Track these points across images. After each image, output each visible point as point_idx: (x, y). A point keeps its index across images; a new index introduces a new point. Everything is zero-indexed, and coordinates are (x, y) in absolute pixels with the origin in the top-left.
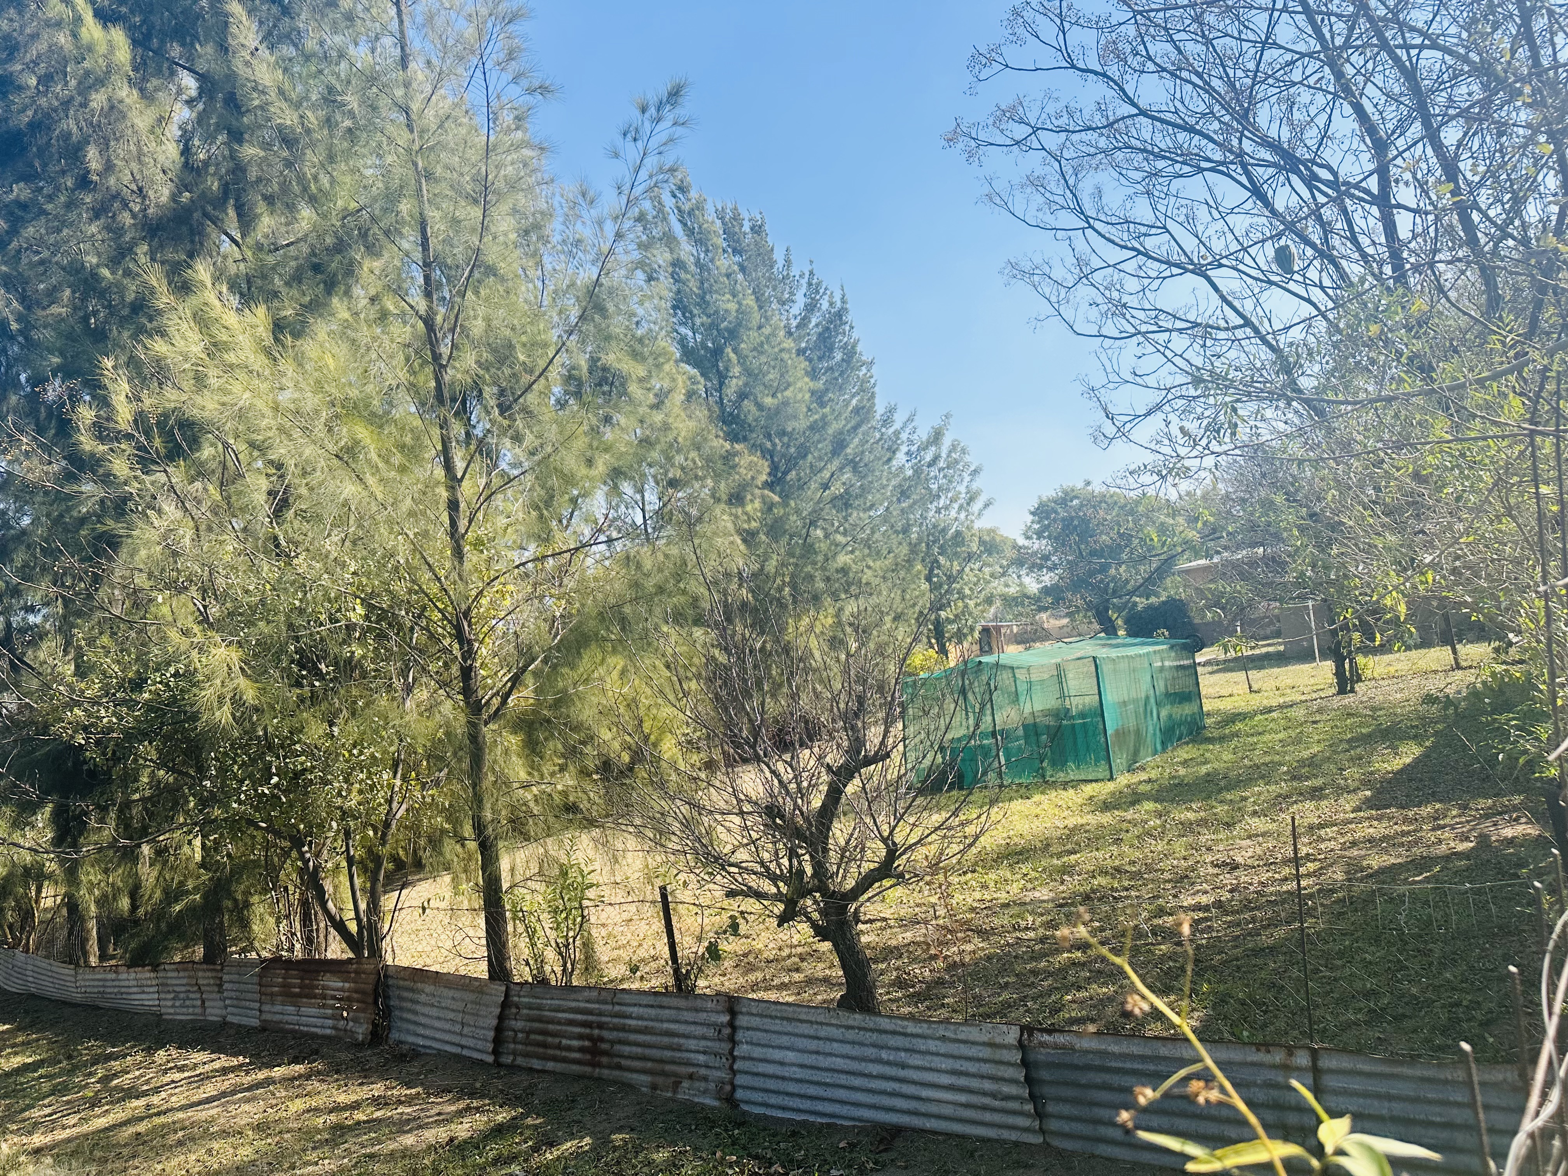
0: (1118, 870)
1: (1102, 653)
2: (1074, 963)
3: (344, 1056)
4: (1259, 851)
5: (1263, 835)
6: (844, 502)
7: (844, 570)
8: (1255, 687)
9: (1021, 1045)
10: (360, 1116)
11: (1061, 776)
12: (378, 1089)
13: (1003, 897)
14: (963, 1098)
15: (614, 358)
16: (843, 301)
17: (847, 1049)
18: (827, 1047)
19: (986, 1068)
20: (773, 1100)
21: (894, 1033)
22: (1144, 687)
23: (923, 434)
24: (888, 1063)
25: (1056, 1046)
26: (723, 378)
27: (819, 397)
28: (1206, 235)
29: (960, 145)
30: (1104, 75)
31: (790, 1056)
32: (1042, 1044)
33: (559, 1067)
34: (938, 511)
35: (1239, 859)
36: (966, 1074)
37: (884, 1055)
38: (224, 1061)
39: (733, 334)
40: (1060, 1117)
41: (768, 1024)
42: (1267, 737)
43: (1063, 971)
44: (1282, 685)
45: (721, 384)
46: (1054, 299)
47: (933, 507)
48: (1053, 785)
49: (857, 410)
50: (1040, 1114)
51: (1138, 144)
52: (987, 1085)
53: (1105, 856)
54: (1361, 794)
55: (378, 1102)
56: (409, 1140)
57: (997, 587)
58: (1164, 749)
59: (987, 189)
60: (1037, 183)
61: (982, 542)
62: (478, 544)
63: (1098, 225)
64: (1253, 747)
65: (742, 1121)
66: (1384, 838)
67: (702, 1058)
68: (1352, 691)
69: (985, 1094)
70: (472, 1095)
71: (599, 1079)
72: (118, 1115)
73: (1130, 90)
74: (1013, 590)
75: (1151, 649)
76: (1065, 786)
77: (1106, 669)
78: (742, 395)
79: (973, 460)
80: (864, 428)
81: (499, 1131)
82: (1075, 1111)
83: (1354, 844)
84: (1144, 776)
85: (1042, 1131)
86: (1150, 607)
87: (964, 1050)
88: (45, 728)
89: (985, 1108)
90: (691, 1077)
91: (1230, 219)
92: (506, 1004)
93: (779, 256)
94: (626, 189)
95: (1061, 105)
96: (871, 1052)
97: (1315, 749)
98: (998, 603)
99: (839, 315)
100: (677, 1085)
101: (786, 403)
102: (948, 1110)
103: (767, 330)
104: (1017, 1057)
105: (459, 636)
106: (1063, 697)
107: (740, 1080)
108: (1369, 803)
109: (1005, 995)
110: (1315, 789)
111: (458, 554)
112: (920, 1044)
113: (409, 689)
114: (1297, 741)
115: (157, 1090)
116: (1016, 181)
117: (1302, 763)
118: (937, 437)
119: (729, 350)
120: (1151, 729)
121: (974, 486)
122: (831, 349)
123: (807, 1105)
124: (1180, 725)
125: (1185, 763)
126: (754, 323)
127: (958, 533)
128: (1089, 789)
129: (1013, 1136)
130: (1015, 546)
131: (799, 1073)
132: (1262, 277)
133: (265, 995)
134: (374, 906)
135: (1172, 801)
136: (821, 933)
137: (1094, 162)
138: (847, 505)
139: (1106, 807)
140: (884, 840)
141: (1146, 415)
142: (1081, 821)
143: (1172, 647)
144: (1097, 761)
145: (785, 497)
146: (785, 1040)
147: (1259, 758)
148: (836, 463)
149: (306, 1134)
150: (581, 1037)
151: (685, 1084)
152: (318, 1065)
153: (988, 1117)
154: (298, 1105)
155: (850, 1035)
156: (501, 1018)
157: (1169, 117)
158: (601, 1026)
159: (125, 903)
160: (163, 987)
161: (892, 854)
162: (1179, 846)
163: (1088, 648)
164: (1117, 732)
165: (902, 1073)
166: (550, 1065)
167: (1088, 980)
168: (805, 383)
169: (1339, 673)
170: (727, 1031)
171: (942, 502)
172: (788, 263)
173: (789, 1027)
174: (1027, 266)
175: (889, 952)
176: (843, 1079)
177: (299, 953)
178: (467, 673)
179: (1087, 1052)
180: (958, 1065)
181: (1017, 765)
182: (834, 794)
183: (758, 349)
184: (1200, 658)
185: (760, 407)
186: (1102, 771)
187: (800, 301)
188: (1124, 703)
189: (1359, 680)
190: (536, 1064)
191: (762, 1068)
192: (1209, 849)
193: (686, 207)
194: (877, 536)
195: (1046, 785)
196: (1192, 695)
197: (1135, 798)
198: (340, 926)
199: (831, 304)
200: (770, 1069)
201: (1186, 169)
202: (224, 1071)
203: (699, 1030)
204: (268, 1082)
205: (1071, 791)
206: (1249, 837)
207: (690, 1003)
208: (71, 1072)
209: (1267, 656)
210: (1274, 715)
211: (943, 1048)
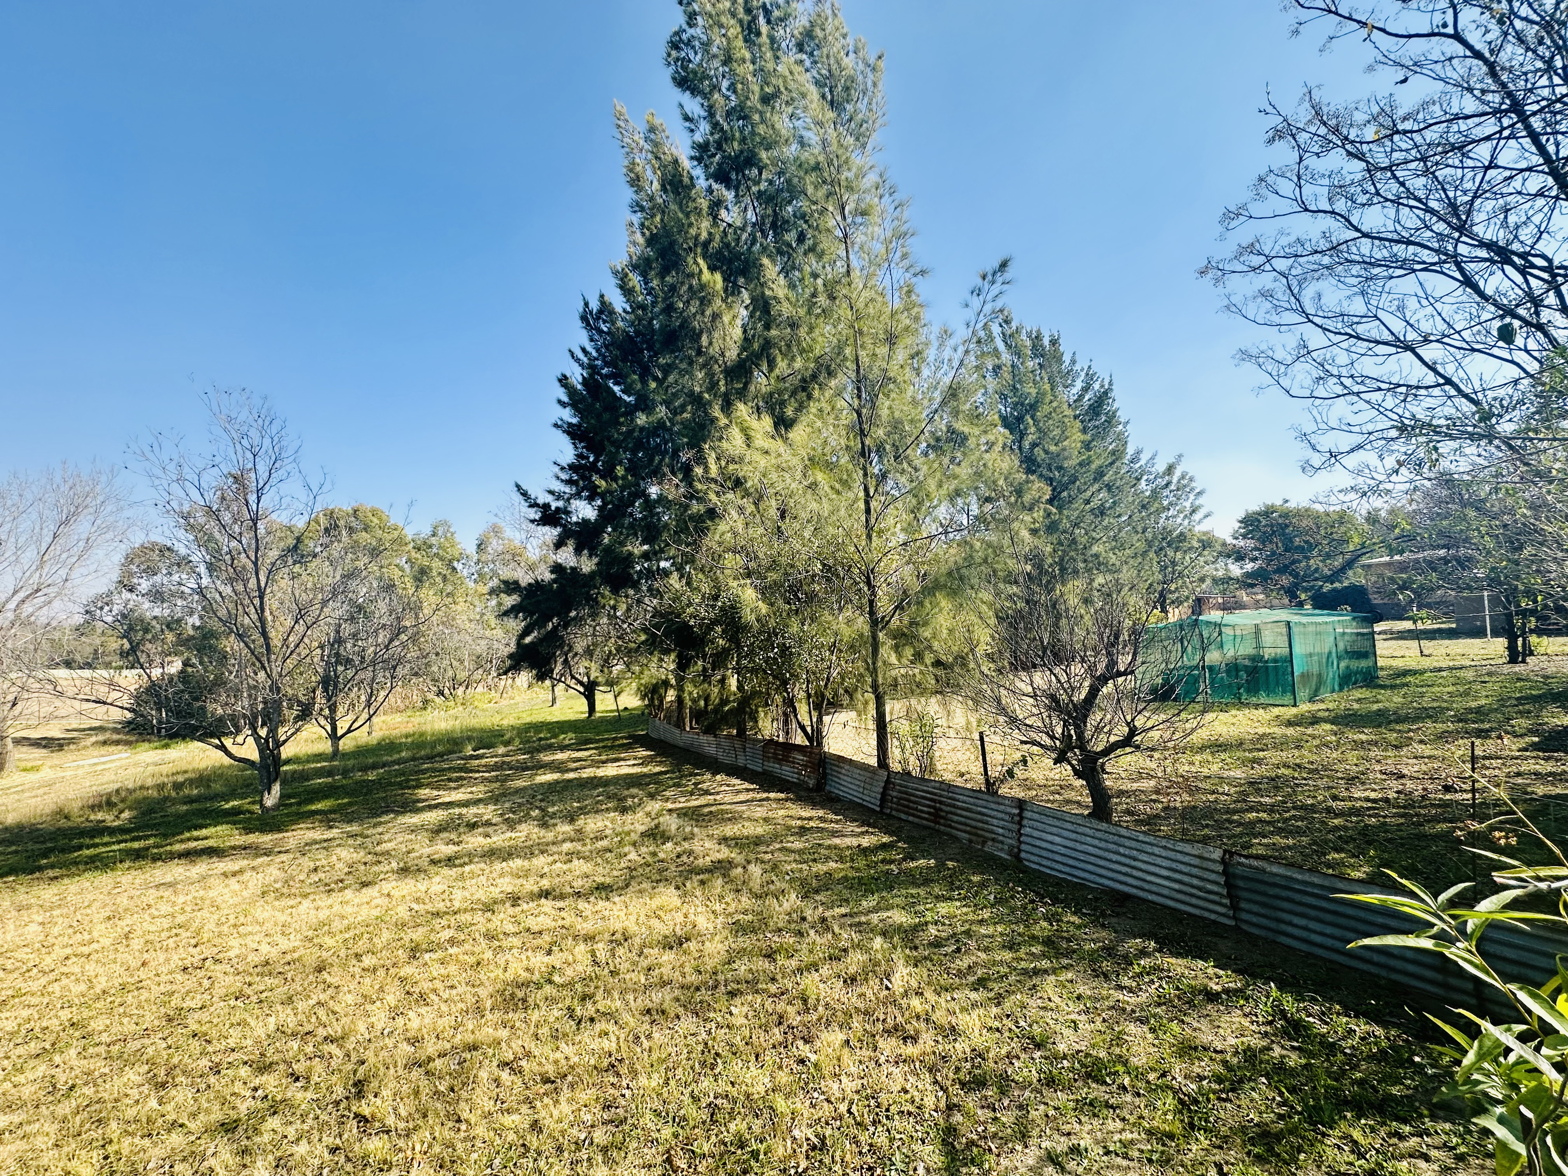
0: (1299, 766)
1: (1294, 619)
2: (1260, 821)
3: (802, 793)
4: (1424, 768)
5: (1429, 757)
6: (1101, 512)
7: (1097, 556)
8: (1426, 652)
9: (1223, 861)
10: (812, 824)
11: (1254, 700)
12: (821, 813)
13: (1205, 771)
14: (1176, 886)
15: (961, 426)
16: (1110, 384)
17: (1096, 842)
18: (1083, 839)
19: (1195, 871)
20: (1045, 862)
21: (1129, 838)
22: (1327, 644)
23: (1160, 467)
24: (1124, 855)
25: (1250, 867)
26: (1022, 435)
27: (1087, 446)
28: (1415, 318)
29: (1210, 275)
30: (1333, 212)
31: (1057, 840)
32: (1239, 864)
33: (916, 820)
34: (1167, 518)
35: (1405, 772)
36: (1181, 872)
37: (1122, 850)
38: (747, 785)
39: (1033, 407)
40: (1249, 912)
41: (1044, 819)
42: (1436, 689)
43: (1252, 823)
44: (1452, 653)
45: (1022, 438)
46: (1274, 373)
47: (1163, 515)
48: (1247, 706)
49: (1113, 452)
50: (1234, 907)
51: (1358, 258)
52: (1195, 882)
53: (1290, 755)
54: (1527, 739)
55: (821, 819)
56: (837, 841)
57: (1209, 570)
58: (1341, 689)
59: (1226, 302)
60: (1266, 295)
61: (1199, 541)
62: (880, 532)
63: (1317, 320)
64: (1422, 695)
65: (1026, 870)
66: (1551, 774)
67: (1001, 831)
68: (1524, 661)
69: (1193, 886)
70: (869, 825)
71: (938, 831)
72: (702, 801)
73: (1354, 220)
74: (1220, 574)
75: (1336, 618)
76: (1257, 706)
77: (1295, 630)
78: (1034, 445)
79: (1198, 485)
80: (1118, 464)
81: (884, 847)
82: (1263, 911)
83: (1518, 774)
84: (1322, 706)
85: (1234, 918)
86: (1334, 590)
87: (1180, 857)
88: (678, 616)
89: (1192, 895)
90: (993, 840)
91: (1438, 305)
92: (888, 782)
93: (1067, 359)
94: (972, 324)
95: (1292, 238)
96: (1111, 846)
97: (1483, 702)
98: (1208, 581)
99: (1106, 393)
100: (984, 843)
101: (1064, 449)
102: (1166, 892)
103: (1055, 404)
104: (1220, 868)
105: (868, 583)
106: (1258, 647)
107: (1023, 847)
108: (1535, 747)
109: (1206, 831)
110: (1482, 731)
111: (869, 537)
112: (1149, 849)
113: (840, 609)
114: (1466, 694)
115: (718, 793)
116: (1250, 294)
117: (1470, 710)
118: (1170, 469)
119: (1028, 417)
120: (1332, 675)
121: (1197, 503)
122: (1098, 414)
123: (1067, 869)
124: (1356, 673)
125: (1359, 701)
126: (1047, 401)
127: (1181, 534)
128: (1276, 711)
129: (1213, 917)
130: (1224, 544)
131: (1063, 850)
132: (1465, 346)
133: (765, 758)
134: (820, 720)
135: (1347, 725)
136: (1078, 774)
137: (1316, 275)
138: (1102, 513)
139: (1290, 723)
140: (1128, 724)
141: (1348, 452)
142: (1268, 731)
143: (1354, 619)
144: (1284, 692)
145: (1060, 508)
146: (1054, 830)
147: (1426, 702)
148: (1096, 486)
149: (789, 828)
150: (929, 806)
151: (990, 843)
152: (791, 796)
153: (1194, 901)
154: (782, 812)
155: (1099, 834)
156: (885, 788)
157: (1390, 236)
158: (941, 802)
159: (702, 703)
160: (718, 745)
161: (1133, 732)
162: (1352, 756)
163: (1284, 615)
164: (1302, 675)
165: (1133, 863)
166: (911, 818)
167: (1272, 833)
168: (1079, 436)
169: (1512, 648)
170: (1017, 819)
171: (1171, 513)
172: (1073, 362)
173: (1058, 823)
174: (1254, 352)
175: (1121, 793)
176: (1092, 859)
177: (781, 740)
178: (871, 603)
179: (1276, 875)
180: (1174, 865)
181: (1218, 688)
182: (1094, 692)
183: (1048, 416)
184: (1378, 628)
185: (1046, 452)
186: (1288, 699)
187: (1079, 385)
188: (1311, 655)
189: (1531, 653)
190: (903, 816)
191: (1038, 843)
192: (1378, 761)
193: (1009, 332)
194: (1123, 534)
195: (1241, 705)
196: (1370, 653)
197: (1315, 721)
198: (803, 728)
199: (1102, 386)
200: (1044, 845)
201: (1402, 272)
202: (748, 790)
203: (1000, 815)
204: (768, 799)
205: (1261, 711)
206: (1416, 758)
207: (995, 799)
208: (680, 778)
209: (1439, 631)
210: (1444, 674)
211: (1164, 853)
